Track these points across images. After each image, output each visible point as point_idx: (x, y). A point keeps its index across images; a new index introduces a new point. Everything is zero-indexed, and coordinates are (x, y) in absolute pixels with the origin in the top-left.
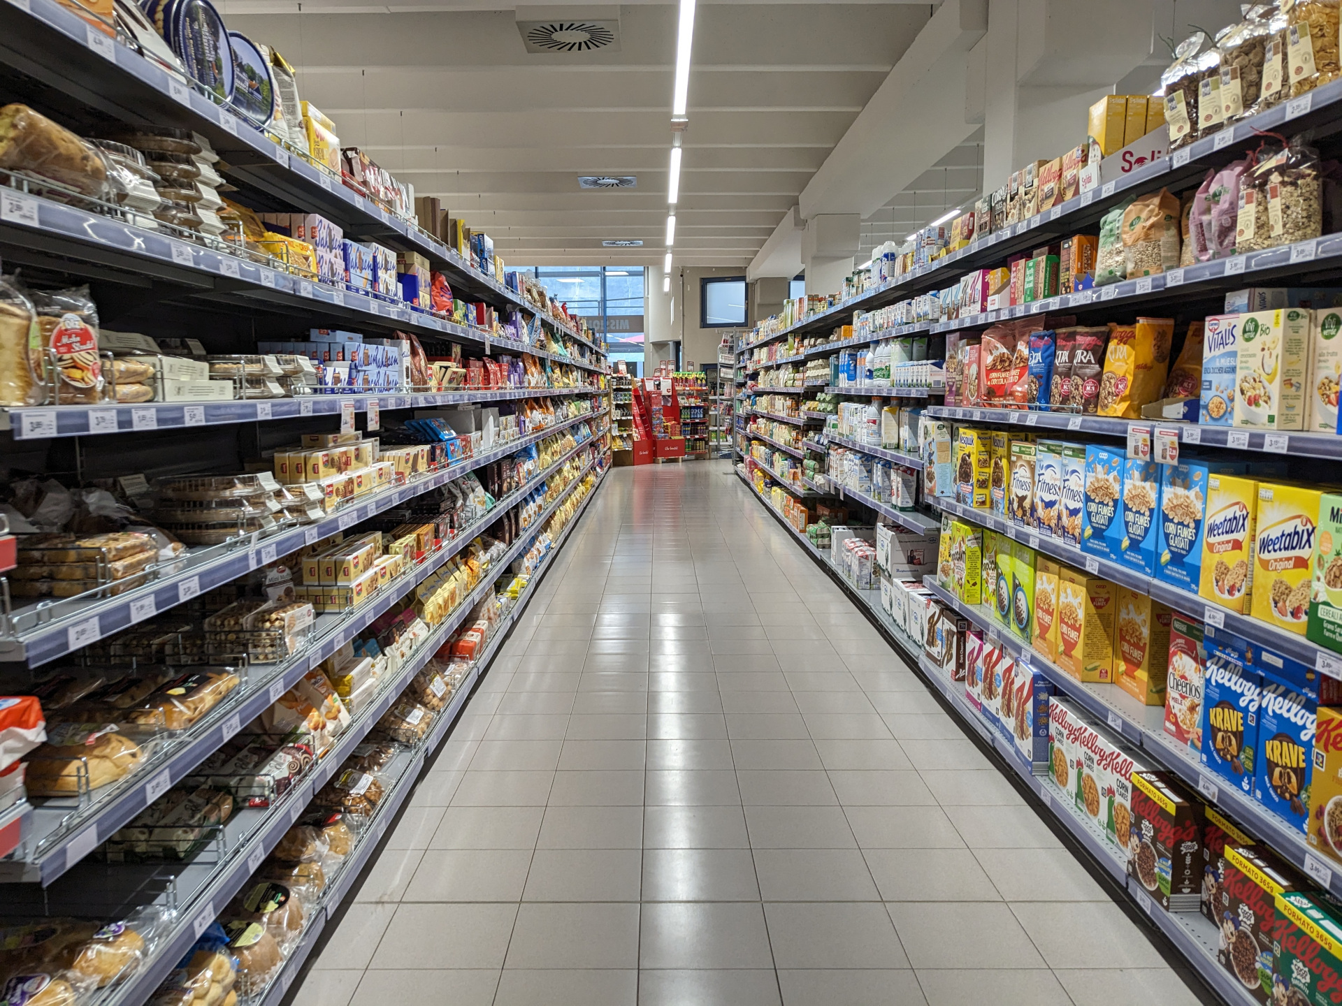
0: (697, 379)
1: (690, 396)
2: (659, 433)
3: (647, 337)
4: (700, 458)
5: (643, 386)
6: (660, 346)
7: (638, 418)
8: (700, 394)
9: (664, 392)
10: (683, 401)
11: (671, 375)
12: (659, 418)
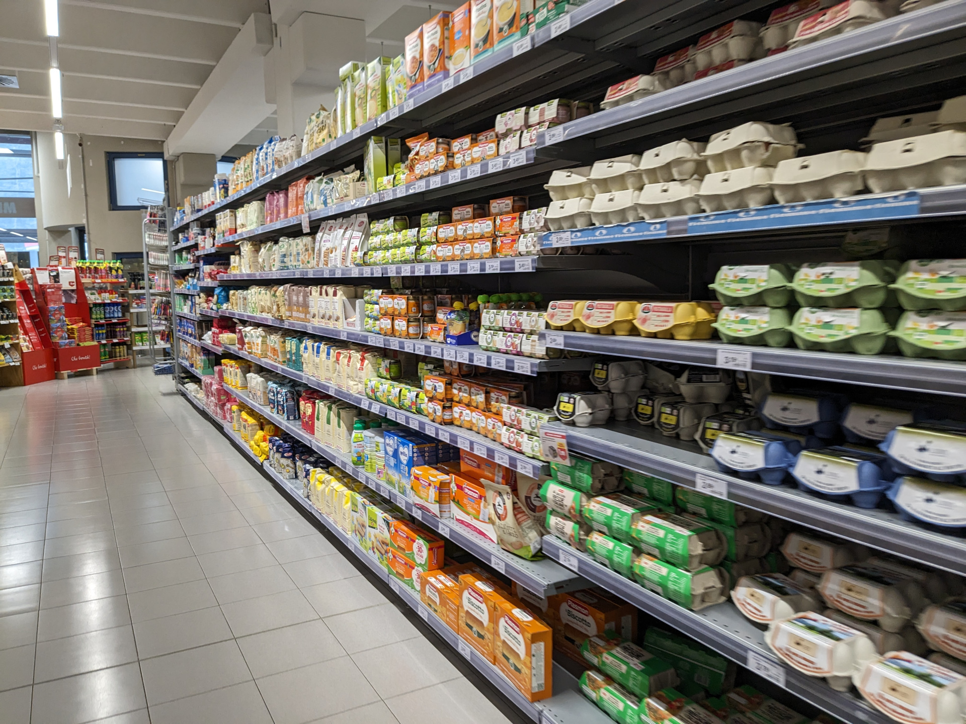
0: (111, 269)
1: (101, 290)
2: (60, 339)
3: (40, 222)
4: (121, 366)
5: (34, 279)
6: (57, 232)
7: (27, 322)
8: (115, 288)
9: (65, 286)
10: (93, 297)
11: (74, 264)
12: (59, 320)
